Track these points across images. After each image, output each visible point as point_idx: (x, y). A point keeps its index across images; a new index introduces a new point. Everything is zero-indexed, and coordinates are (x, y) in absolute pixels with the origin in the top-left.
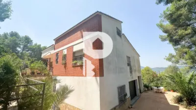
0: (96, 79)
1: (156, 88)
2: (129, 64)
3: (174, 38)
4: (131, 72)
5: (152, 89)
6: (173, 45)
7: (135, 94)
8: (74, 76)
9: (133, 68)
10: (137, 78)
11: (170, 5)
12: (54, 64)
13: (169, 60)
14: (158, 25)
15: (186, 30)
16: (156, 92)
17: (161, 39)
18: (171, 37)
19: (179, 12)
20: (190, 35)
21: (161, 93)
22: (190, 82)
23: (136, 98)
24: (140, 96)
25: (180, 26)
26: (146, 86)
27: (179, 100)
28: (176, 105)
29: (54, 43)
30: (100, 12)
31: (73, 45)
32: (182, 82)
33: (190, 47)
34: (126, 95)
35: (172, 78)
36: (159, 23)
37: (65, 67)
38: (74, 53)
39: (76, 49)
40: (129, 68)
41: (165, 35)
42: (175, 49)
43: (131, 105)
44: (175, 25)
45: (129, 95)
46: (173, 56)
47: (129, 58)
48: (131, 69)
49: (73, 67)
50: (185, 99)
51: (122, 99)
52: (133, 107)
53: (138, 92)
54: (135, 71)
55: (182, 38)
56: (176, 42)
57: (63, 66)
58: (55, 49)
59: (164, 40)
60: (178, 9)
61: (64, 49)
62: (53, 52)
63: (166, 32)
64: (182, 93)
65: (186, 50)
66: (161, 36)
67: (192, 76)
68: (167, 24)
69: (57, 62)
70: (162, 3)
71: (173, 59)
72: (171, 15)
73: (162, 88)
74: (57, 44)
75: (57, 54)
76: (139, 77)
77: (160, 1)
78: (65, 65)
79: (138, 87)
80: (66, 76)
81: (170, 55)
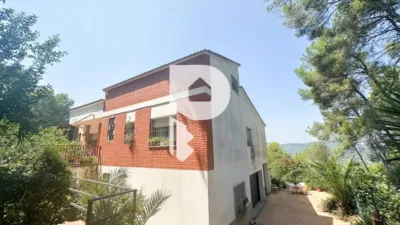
1: (292, 185)
2: (250, 143)
3: (323, 95)
4: (253, 157)
5: (285, 187)
6: (321, 108)
7: (259, 199)
8: (152, 167)
9: (256, 149)
10: (261, 168)
11: (317, 40)
12: (104, 139)
13: (314, 133)
14: (296, 71)
15: (341, 84)
16: (294, 193)
17: (302, 95)
18: (318, 94)
19: (331, 56)
20: (347, 92)
21: (302, 193)
22: (347, 176)
23: (260, 205)
24: (266, 201)
25: (332, 76)
26: (275, 182)
27: (331, 206)
28: (327, 215)
30: (209, 51)
31: (151, 107)
32: (336, 175)
33: (345, 113)
34: (246, 201)
35: (321, 169)
36: (298, 68)
37: (132, 148)
38: (153, 122)
39: (155, 114)
40: (249, 148)
41: (310, 89)
42: (323, 114)
43: (254, 219)
44: (326, 75)
45: (250, 201)
46: (320, 128)
47: (249, 130)
48: (252, 150)
49: (150, 149)
50: (340, 204)
51: (241, 211)
52: (257, 221)
53: (263, 193)
54: (259, 156)
55: (334, 96)
56: (325, 103)
57: (128, 146)
58: (104, 110)
59: (306, 97)
60: (330, 50)
61: (128, 111)
62: (100, 114)
63: (309, 83)
64: (336, 194)
65: (340, 118)
66: (302, 90)
67: (351, 165)
68: (312, 71)
69: (111, 137)
70: (305, 37)
71: (321, 133)
72: (319, 58)
73: (302, 184)
74: (110, 100)
75: (111, 120)
76: (264, 166)
77: (302, 33)
78: (132, 145)
79: (263, 184)
80: (133, 166)
81: (316, 125)
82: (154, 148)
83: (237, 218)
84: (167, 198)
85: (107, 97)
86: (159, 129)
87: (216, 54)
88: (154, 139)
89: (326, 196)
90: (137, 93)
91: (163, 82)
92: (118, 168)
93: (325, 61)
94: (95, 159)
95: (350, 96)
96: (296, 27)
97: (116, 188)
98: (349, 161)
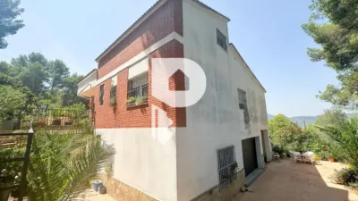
1: (298, 153)
4: (247, 121)
5: (288, 156)
7: (256, 166)
8: (129, 127)
9: (252, 114)
10: (259, 134)
13: (326, 98)
14: (304, 27)
16: (298, 162)
17: (312, 55)
21: (309, 163)
23: (256, 172)
24: (264, 169)
26: (276, 150)
27: (348, 178)
28: (342, 187)
29: (97, 67)
31: (129, 67)
34: (235, 166)
35: (335, 134)
36: (307, 22)
37: (115, 110)
38: (130, 82)
39: (133, 73)
40: (241, 112)
41: (320, 47)
42: (340, 77)
43: (246, 186)
44: (344, 25)
45: (241, 166)
46: (335, 92)
47: (242, 93)
48: (246, 115)
49: (128, 109)
51: (227, 173)
52: (249, 189)
53: (260, 160)
54: (256, 119)
56: (341, 62)
57: (112, 108)
58: (97, 78)
59: (316, 58)
61: (112, 76)
62: (95, 83)
63: (321, 40)
66: (311, 50)
69: (102, 104)
71: (335, 97)
73: (310, 153)
74: (101, 69)
75: (102, 87)
76: (263, 132)
78: (115, 105)
79: (261, 151)
81: (329, 88)
82: (131, 108)
83: (221, 182)
85: (99, 67)
88: (130, 100)
89: (341, 167)
90: (118, 57)
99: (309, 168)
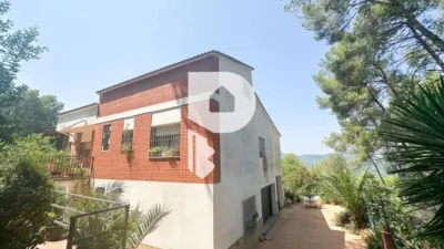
0: (208, 188)
1: (306, 198)
2: (262, 154)
3: (341, 104)
4: (265, 169)
5: (299, 201)
6: (338, 118)
7: (271, 213)
8: (152, 180)
9: (269, 161)
10: (275, 181)
11: (337, 45)
12: (97, 149)
13: (331, 144)
14: (314, 78)
15: (359, 92)
17: (320, 103)
18: (336, 103)
19: (350, 63)
20: (366, 102)
21: (316, 207)
22: (360, 189)
23: (271, 220)
24: (278, 216)
25: (351, 83)
26: (289, 195)
27: (344, 220)
28: (340, 229)
30: (218, 52)
31: (152, 113)
32: (350, 188)
33: (363, 124)
34: (256, 216)
35: (335, 181)
36: (317, 74)
37: (129, 159)
38: (154, 129)
39: (157, 121)
40: (261, 160)
41: (327, 97)
42: (341, 124)
43: (264, 235)
44: (344, 82)
45: (260, 215)
46: (338, 138)
47: (262, 140)
48: (265, 162)
49: (151, 160)
50: (353, 217)
51: (249, 227)
52: (267, 237)
53: (275, 207)
54: (272, 166)
55: (352, 105)
56: (343, 112)
57: (125, 156)
58: (99, 115)
59: (324, 106)
60: (349, 56)
61: (126, 117)
62: (93, 120)
63: (328, 91)
64: (349, 207)
65: (357, 128)
66: (320, 99)
67: (365, 177)
68: (331, 77)
69: (106, 147)
70: (325, 41)
71: (338, 144)
72: (338, 64)
73: (317, 198)
74: (105, 104)
75: (107, 127)
76: (278, 178)
77: (322, 36)
78: (130, 155)
79: (275, 198)
80: (131, 179)
81: (333, 135)
82: (155, 159)
83: (246, 233)
84: (166, 214)
85: (102, 101)
86: (161, 137)
87: (226, 56)
88: (155, 150)
89: (340, 210)
90: (136, 97)
91: (165, 86)
92: (112, 182)
93: (343, 68)
94: (88, 171)
95: (368, 105)
96: (315, 30)
97: (108, 204)
98: (363, 173)
99: (316, 212)
